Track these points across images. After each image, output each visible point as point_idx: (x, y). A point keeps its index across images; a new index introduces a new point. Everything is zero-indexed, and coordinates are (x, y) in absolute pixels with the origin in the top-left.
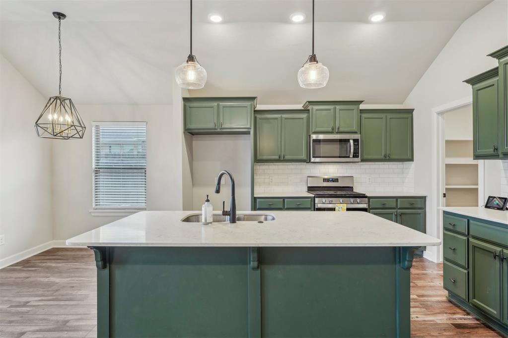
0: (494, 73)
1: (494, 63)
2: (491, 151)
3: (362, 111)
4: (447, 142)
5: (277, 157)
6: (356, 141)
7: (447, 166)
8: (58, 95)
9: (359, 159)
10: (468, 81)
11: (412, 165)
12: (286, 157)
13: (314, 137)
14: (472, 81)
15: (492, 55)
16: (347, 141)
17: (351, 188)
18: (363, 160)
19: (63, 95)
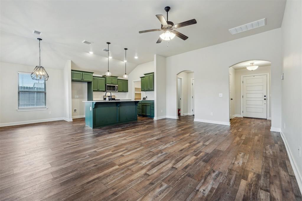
0: (144, 77)
1: (144, 76)
2: (144, 90)
3: (118, 79)
4: (135, 88)
5: (97, 90)
6: (117, 86)
7: (135, 93)
8: (39, 65)
9: (117, 91)
10: (140, 77)
11: (128, 93)
12: (100, 90)
13: (107, 85)
14: (141, 78)
15: (144, 74)
16: (115, 86)
17: (115, 99)
18: (118, 92)
19: (41, 66)
